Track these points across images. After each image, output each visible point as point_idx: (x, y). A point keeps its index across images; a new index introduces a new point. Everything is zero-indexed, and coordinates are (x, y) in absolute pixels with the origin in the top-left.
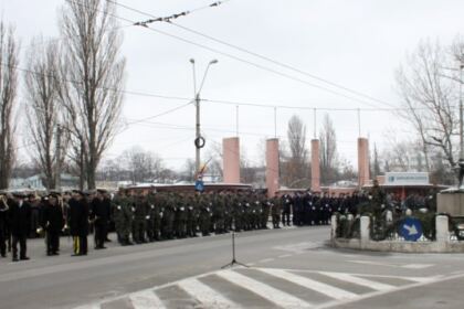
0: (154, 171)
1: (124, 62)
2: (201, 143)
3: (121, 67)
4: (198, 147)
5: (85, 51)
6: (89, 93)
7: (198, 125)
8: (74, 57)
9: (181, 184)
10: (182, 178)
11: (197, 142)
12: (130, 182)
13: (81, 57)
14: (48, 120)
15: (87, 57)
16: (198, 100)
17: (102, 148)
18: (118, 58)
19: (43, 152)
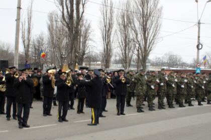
0: (178, 63)
1: (162, 8)
2: (200, 47)
3: (160, 10)
4: (198, 49)
5: (143, 3)
6: (145, 23)
7: (199, 37)
8: (137, 6)
9: (190, 69)
10: (191, 66)
11: (198, 46)
12: (167, 67)
13: (141, 6)
14: (126, 37)
15: (143, 6)
16: (199, 23)
17: (150, 50)
18: (159, 7)
19: (123, 52)
